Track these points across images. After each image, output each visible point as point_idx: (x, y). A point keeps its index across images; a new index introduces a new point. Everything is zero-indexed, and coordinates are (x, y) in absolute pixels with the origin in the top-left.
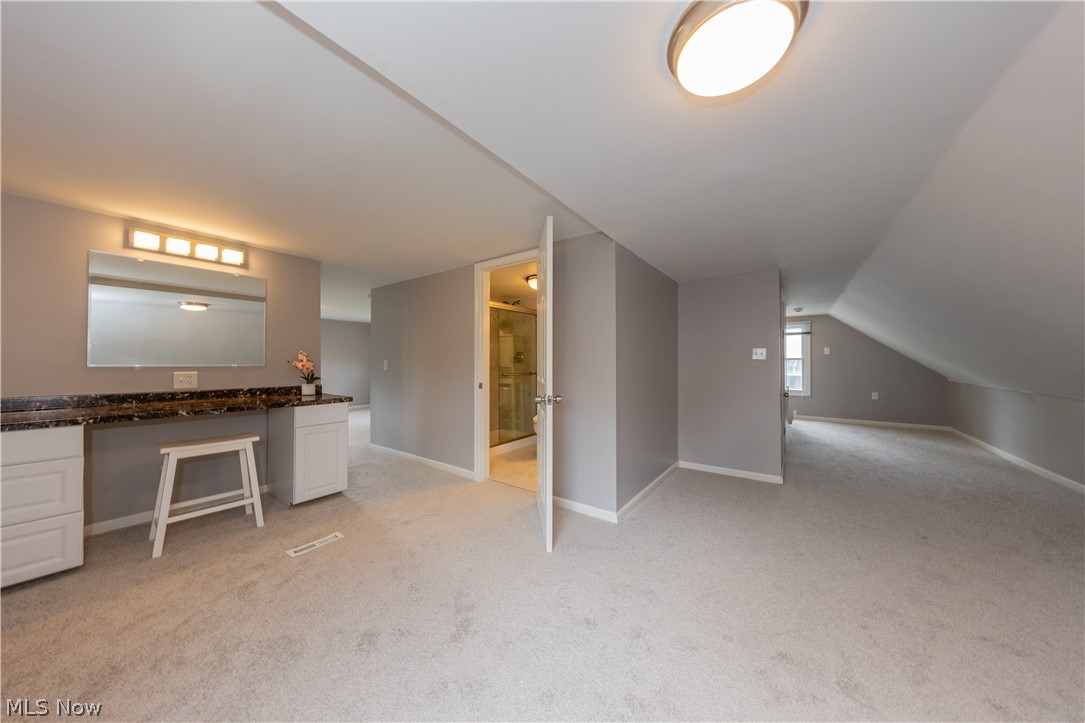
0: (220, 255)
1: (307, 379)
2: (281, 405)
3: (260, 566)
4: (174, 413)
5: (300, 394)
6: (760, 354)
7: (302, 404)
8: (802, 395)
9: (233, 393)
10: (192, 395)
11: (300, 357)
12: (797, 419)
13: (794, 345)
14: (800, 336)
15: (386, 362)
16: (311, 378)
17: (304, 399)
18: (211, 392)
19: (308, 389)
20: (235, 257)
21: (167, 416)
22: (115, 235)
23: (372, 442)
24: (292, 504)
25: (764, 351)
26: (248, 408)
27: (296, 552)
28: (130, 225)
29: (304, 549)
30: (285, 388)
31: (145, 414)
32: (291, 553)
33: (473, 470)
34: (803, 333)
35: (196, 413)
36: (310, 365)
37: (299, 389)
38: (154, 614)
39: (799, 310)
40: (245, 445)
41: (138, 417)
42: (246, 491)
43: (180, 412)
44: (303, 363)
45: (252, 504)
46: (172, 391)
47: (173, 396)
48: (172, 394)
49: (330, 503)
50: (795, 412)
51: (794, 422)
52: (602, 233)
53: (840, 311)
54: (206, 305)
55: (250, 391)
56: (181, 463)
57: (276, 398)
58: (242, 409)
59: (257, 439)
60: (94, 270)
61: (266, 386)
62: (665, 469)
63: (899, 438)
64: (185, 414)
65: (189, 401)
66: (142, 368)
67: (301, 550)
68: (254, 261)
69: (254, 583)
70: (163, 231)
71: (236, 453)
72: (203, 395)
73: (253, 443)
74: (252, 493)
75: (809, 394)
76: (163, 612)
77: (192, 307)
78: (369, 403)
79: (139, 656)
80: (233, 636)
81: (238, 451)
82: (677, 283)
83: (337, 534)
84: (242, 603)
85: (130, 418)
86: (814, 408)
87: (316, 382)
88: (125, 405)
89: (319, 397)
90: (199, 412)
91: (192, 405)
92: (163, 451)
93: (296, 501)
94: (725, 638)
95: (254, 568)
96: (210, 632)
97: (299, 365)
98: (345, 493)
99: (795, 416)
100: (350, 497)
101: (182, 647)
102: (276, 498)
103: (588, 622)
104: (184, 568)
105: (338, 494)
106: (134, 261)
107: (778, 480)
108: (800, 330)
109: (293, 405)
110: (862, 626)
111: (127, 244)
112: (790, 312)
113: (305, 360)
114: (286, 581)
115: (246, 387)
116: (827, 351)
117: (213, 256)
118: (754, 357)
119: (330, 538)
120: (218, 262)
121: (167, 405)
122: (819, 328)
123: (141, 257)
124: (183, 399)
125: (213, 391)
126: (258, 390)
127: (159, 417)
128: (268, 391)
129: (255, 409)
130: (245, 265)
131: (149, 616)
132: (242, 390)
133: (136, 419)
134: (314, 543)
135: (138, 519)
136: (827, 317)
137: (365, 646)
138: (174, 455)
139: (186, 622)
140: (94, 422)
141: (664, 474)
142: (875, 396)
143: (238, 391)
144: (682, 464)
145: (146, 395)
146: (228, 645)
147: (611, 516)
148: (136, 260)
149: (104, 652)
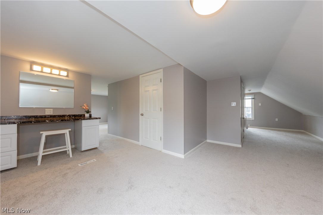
0: (60, 73)
1: (87, 112)
2: (78, 119)
3: (70, 168)
4: (45, 121)
5: (85, 117)
6: (234, 104)
7: (84, 119)
8: (251, 119)
9: (64, 116)
10: (51, 116)
11: (85, 105)
12: (250, 127)
13: (248, 103)
14: (251, 100)
15: (112, 108)
16: (88, 112)
17: (85, 118)
18: (57, 116)
19: (87, 115)
20: (64, 73)
21: (42, 122)
22: (28, 67)
23: (108, 133)
24: (81, 151)
25: (235, 103)
26: (68, 120)
27: (81, 165)
28: (32, 63)
29: (84, 164)
30: (80, 115)
31: (36, 121)
32: (79, 165)
33: (139, 142)
34: (252, 99)
35: (51, 121)
36: (87, 108)
37: (84, 115)
38: (37, 181)
39: (250, 90)
40: (67, 132)
41: (34, 122)
42: (67, 146)
43: (46, 121)
44: (85, 107)
45: (69, 150)
46: (45, 115)
47: (45, 117)
48: (45, 116)
49: (93, 151)
50: (249, 125)
51: (248, 128)
52: (179, 64)
53: (264, 91)
54: (58, 90)
55: (69, 115)
56: (47, 137)
57: (77, 118)
58: (66, 120)
59: (70, 130)
60: (21, 79)
61: (74, 114)
62: (202, 142)
63: (284, 133)
64: (48, 121)
65: (50, 118)
66: (36, 108)
67: (83, 164)
68: (70, 75)
69: (67, 173)
70: (42, 65)
71: (64, 134)
72: (54, 116)
73: (69, 131)
74: (69, 147)
75: (254, 119)
76: (39, 181)
77: (53, 91)
78: (107, 122)
79: (31, 193)
80: (59, 188)
81: (65, 133)
82: (206, 81)
83: (94, 160)
84: (63, 179)
85: (31, 122)
86: (255, 124)
87: (90, 113)
88: (30, 119)
89: (90, 118)
90: (52, 121)
91: (51, 119)
92: (41, 133)
93: (83, 150)
94: (214, 193)
95: (68, 169)
96: (53, 187)
97: (84, 107)
98: (98, 148)
99: (249, 126)
100: (99, 149)
101: (44, 191)
102: (76, 149)
103: (170, 187)
104: (47, 168)
105: (96, 148)
106: (33, 74)
107: (240, 146)
108: (251, 98)
109: (82, 120)
110: (261, 191)
111: (31, 69)
112: (247, 91)
113: (86, 106)
114: (77, 173)
115: (68, 114)
116: (260, 104)
117: (58, 73)
118: (232, 105)
119: (92, 161)
120: (59, 75)
121: (43, 119)
122: (257, 96)
123: (36, 73)
124: (48, 117)
125: (58, 115)
126: (71, 115)
127: (40, 122)
128: (74, 116)
129: (70, 120)
130: (67, 76)
131: (35, 182)
132: (66, 115)
133: (33, 123)
134: (87, 162)
135: (34, 154)
136: (260, 93)
137: (99, 192)
138: (45, 134)
139: (46, 184)
140: (20, 123)
141: (202, 144)
142: (277, 120)
143: (65, 115)
144: (208, 141)
145: (37, 116)
146: (58, 190)
147: (182, 156)
148: (34, 74)
149: (21, 191)
